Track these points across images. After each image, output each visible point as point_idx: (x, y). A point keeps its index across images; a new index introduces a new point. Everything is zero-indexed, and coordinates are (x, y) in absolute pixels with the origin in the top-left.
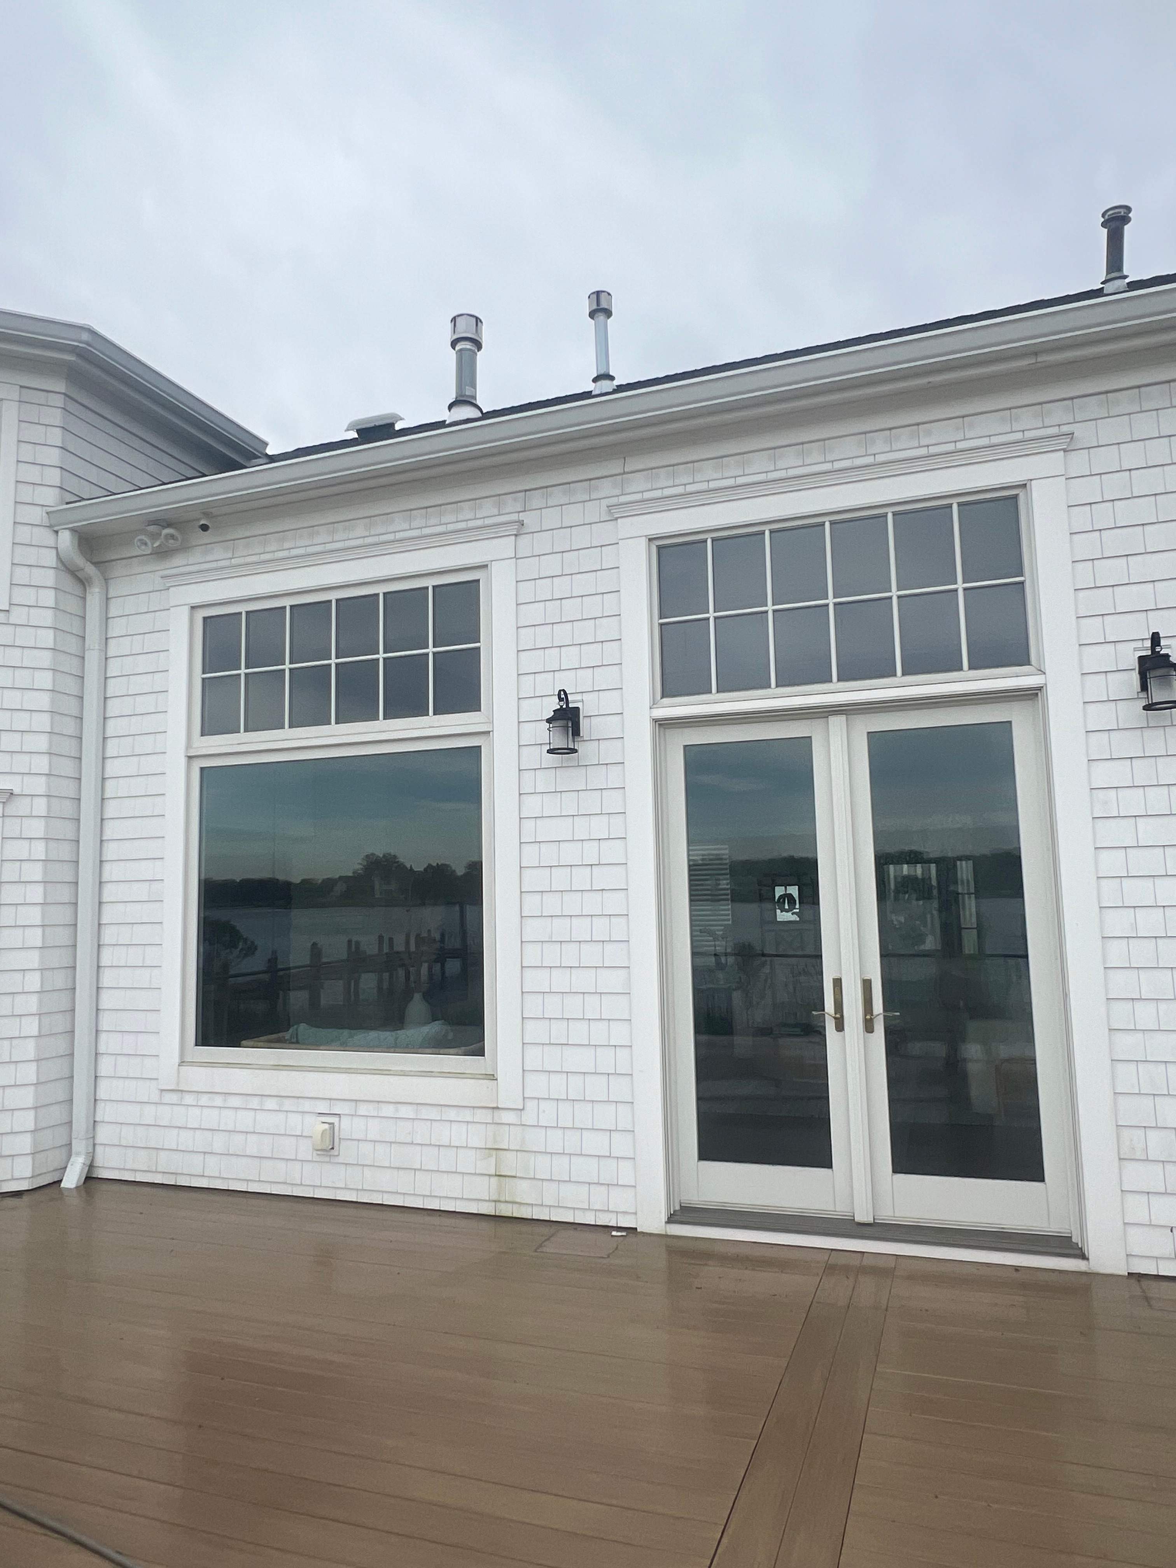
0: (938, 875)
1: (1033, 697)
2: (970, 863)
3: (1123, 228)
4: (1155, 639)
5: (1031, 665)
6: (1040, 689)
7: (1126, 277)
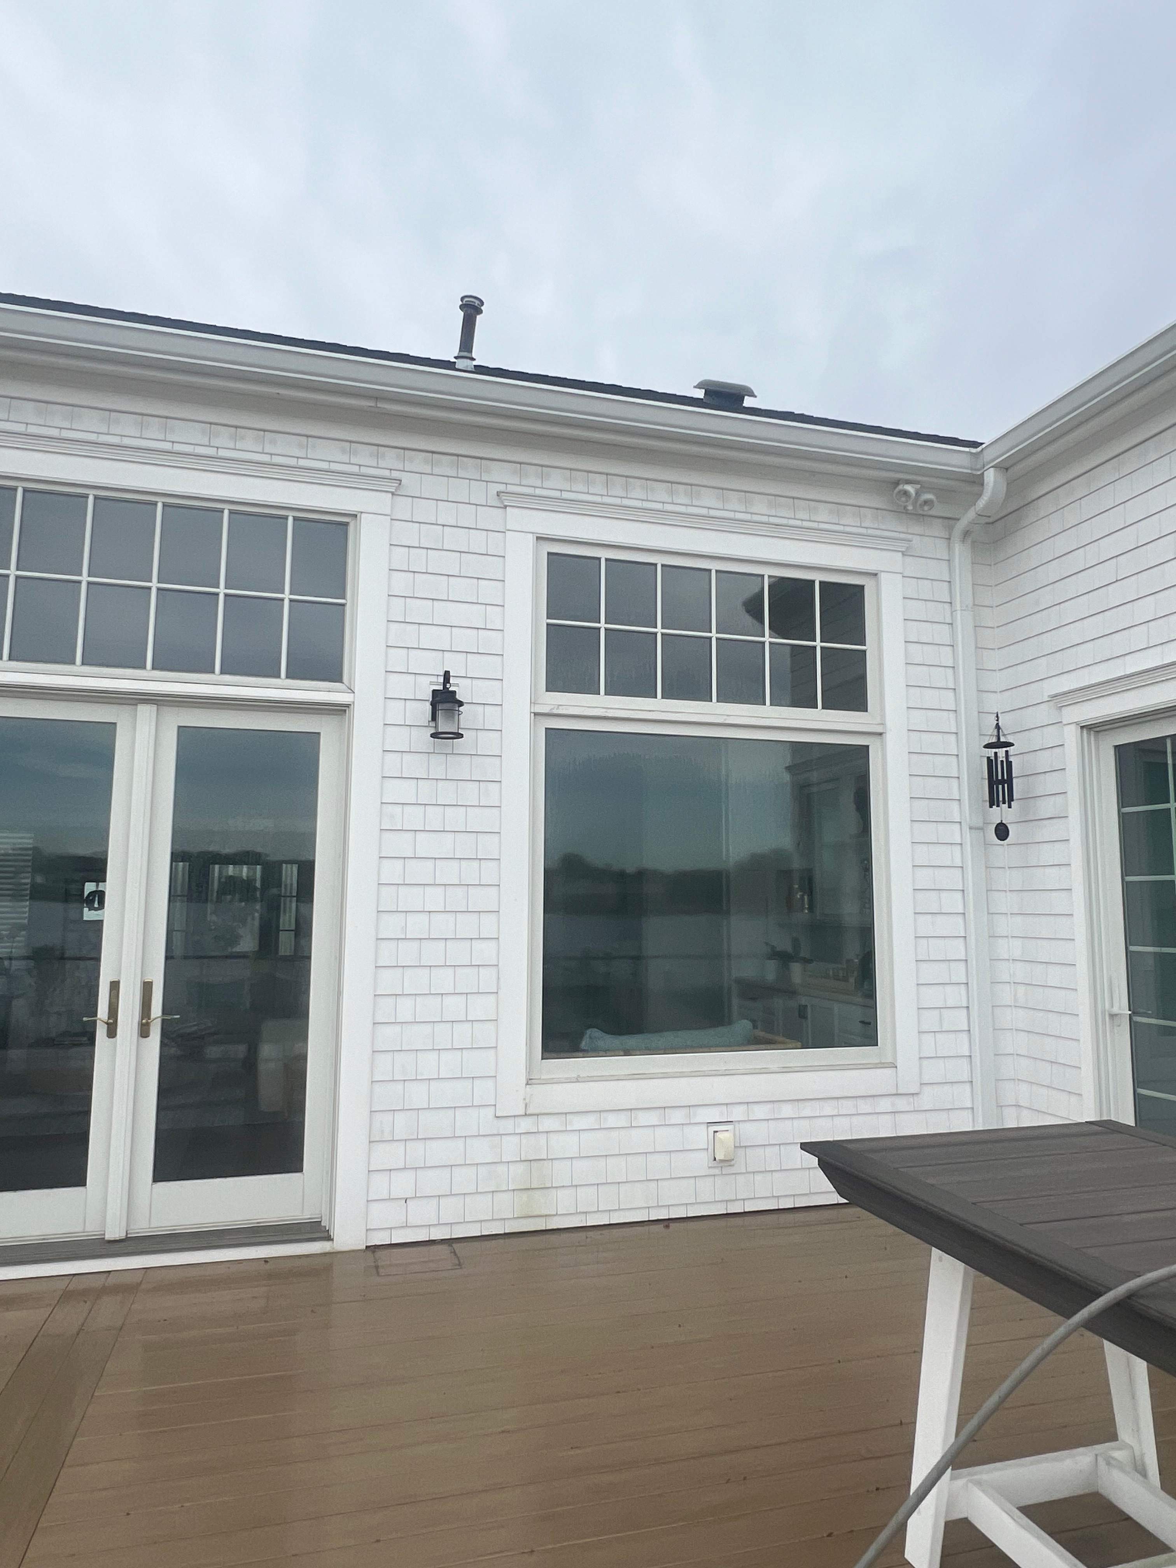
0: (262, 878)
1: (342, 713)
2: (295, 868)
3: (476, 317)
4: (447, 676)
5: (343, 683)
6: (348, 706)
7: (474, 359)
